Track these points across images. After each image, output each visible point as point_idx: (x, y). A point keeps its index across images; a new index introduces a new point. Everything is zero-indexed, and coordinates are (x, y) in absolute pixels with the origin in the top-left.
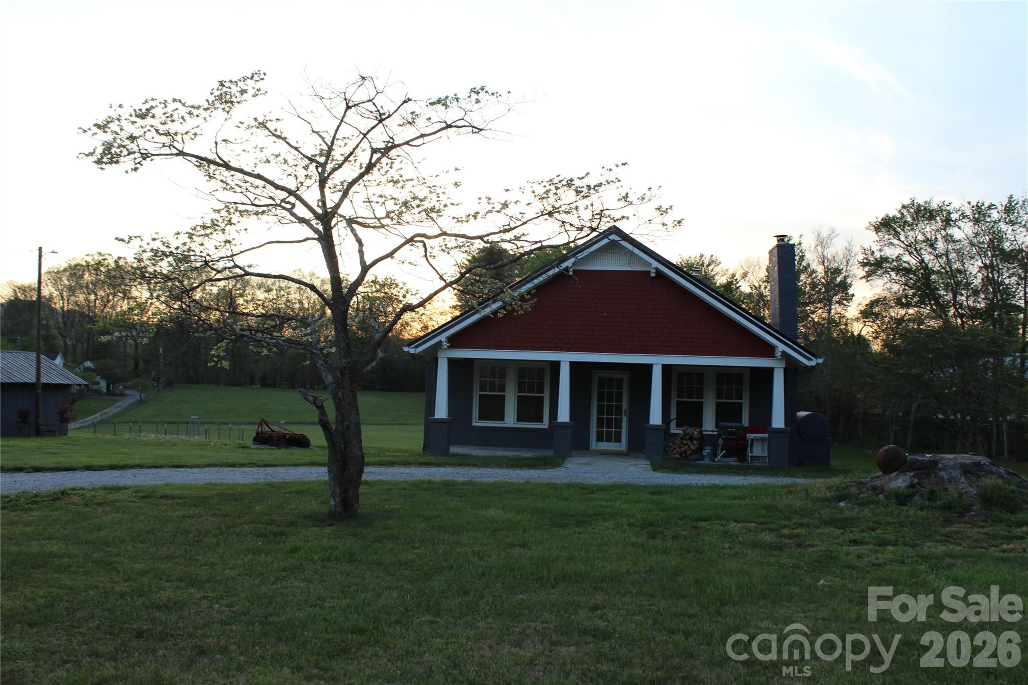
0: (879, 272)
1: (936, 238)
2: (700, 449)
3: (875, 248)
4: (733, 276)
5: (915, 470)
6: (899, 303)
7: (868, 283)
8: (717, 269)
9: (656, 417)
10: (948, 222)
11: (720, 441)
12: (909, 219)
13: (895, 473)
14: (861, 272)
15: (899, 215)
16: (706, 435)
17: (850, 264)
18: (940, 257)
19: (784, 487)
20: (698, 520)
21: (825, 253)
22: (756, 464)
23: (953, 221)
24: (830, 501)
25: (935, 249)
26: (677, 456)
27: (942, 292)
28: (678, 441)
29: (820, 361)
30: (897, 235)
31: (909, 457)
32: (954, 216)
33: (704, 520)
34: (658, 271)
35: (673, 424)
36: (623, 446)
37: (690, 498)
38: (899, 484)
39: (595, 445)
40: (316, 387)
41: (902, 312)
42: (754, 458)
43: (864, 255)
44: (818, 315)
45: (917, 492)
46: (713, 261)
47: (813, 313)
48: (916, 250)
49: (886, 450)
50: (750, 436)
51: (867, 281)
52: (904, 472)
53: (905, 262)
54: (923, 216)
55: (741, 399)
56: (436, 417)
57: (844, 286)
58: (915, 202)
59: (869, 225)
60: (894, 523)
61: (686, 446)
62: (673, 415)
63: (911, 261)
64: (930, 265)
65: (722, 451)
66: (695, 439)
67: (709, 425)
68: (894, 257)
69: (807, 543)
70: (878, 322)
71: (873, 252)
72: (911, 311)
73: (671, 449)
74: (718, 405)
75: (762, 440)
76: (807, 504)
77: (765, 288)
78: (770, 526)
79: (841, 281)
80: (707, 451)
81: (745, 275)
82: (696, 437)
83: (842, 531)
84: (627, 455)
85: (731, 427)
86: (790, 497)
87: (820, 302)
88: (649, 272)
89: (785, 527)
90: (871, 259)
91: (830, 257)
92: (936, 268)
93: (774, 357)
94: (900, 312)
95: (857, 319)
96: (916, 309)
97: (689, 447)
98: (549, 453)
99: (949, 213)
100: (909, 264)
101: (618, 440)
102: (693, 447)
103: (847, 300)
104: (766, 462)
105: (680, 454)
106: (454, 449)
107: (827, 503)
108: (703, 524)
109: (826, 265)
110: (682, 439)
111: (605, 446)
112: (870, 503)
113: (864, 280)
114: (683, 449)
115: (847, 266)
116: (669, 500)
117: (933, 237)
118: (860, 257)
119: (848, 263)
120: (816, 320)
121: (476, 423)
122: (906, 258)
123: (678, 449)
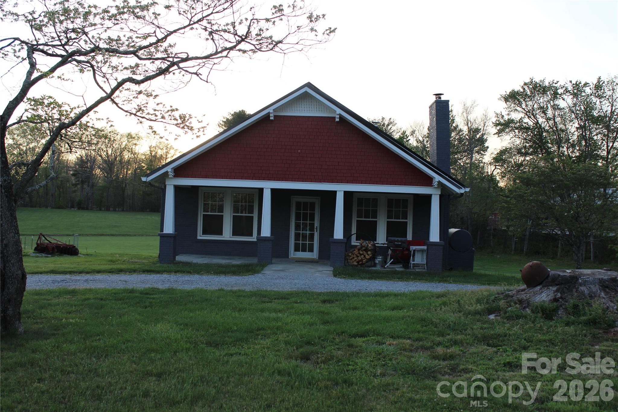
0: (507, 130)
1: (547, 106)
2: (373, 258)
3: (504, 113)
4: (404, 133)
5: (557, 285)
6: (519, 152)
7: (499, 138)
8: (394, 128)
9: (339, 233)
10: (555, 95)
11: (390, 252)
12: (529, 93)
13: (539, 287)
14: (494, 130)
15: (522, 90)
16: (377, 246)
17: (486, 125)
18: (550, 120)
19: (439, 296)
20: (355, 336)
21: (469, 118)
22: (417, 270)
23: (559, 94)
24: (480, 314)
25: (545, 114)
26: (355, 263)
27: (550, 145)
28: (356, 252)
29: (468, 190)
30: (520, 104)
31: (552, 272)
32: (560, 91)
33: (362, 336)
34: (341, 117)
35: (354, 237)
36: (315, 255)
37: (355, 308)
38: (544, 298)
39: (293, 254)
40: (117, 209)
41: (522, 159)
42: (415, 265)
43: (496, 118)
44: (463, 161)
45: (561, 306)
46: (391, 123)
47: (460, 159)
48: (533, 114)
49: (531, 266)
50: (413, 248)
51: (499, 136)
52: (547, 286)
53: (525, 123)
54: (538, 91)
55: (407, 219)
56: (164, 232)
57: (482, 141)
58: (533, 81)
59: (500, 97)
60: (545, 341)
61: (363, 256)
62: (354, 230)
63: (530, 122)
64: (543, 125)
65: (390, 260)
66: (370, 250)
67: (381, 238)
68: (518, 120)
69: (462, 367)
70: (505, 166)
71: (503, 116)
72: (528, 158)
73: (351, 258)
74: (389, 224)
75: (422, 251)
76: (460, 318)
77: (427, 142)
78: (425, 343)
79: (479, 137)
80: (379, 259)
81: (413, 133)
82: (370, 249)
83: (495, 349)
84: (317, 262)
85: (398, 241)
86: (444, 309)
87: (465, 152)
88: (334, 118)
89: (439, 344)
90: (502, 121)
91: (472, 121)
92: (547, 128)
93: (432, 186)
94: (520, 159)
95: (491, 164)
96: (531, 157)
97: (365, 256)
98: (254, 261)
99: (557, 89)
100: (527, 124)
101: (311, 250)
102: (367, 257)
103: (483, 151)
104: (425, 269)
105: (358, 262)
106: (179, 258)
107: (478, 317)
108: (359, 341)
109: (469, 125)
110: (359, 250)
111: (301, 255)
112: (518, 317)
113: (496, 136)
114: (360, 258)
115: (484, 126)
116: (336, 310)
117: (545, 106)
118: (494, 120)
119: (484, 125)
120: (462, 164)
121: (201, 237)
122: (526, 120)
123: (356, 258)
